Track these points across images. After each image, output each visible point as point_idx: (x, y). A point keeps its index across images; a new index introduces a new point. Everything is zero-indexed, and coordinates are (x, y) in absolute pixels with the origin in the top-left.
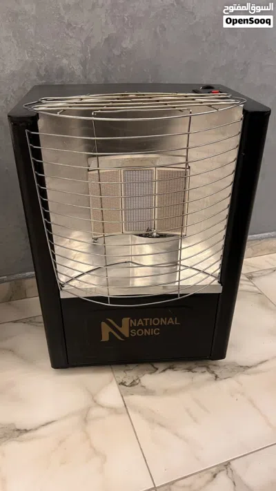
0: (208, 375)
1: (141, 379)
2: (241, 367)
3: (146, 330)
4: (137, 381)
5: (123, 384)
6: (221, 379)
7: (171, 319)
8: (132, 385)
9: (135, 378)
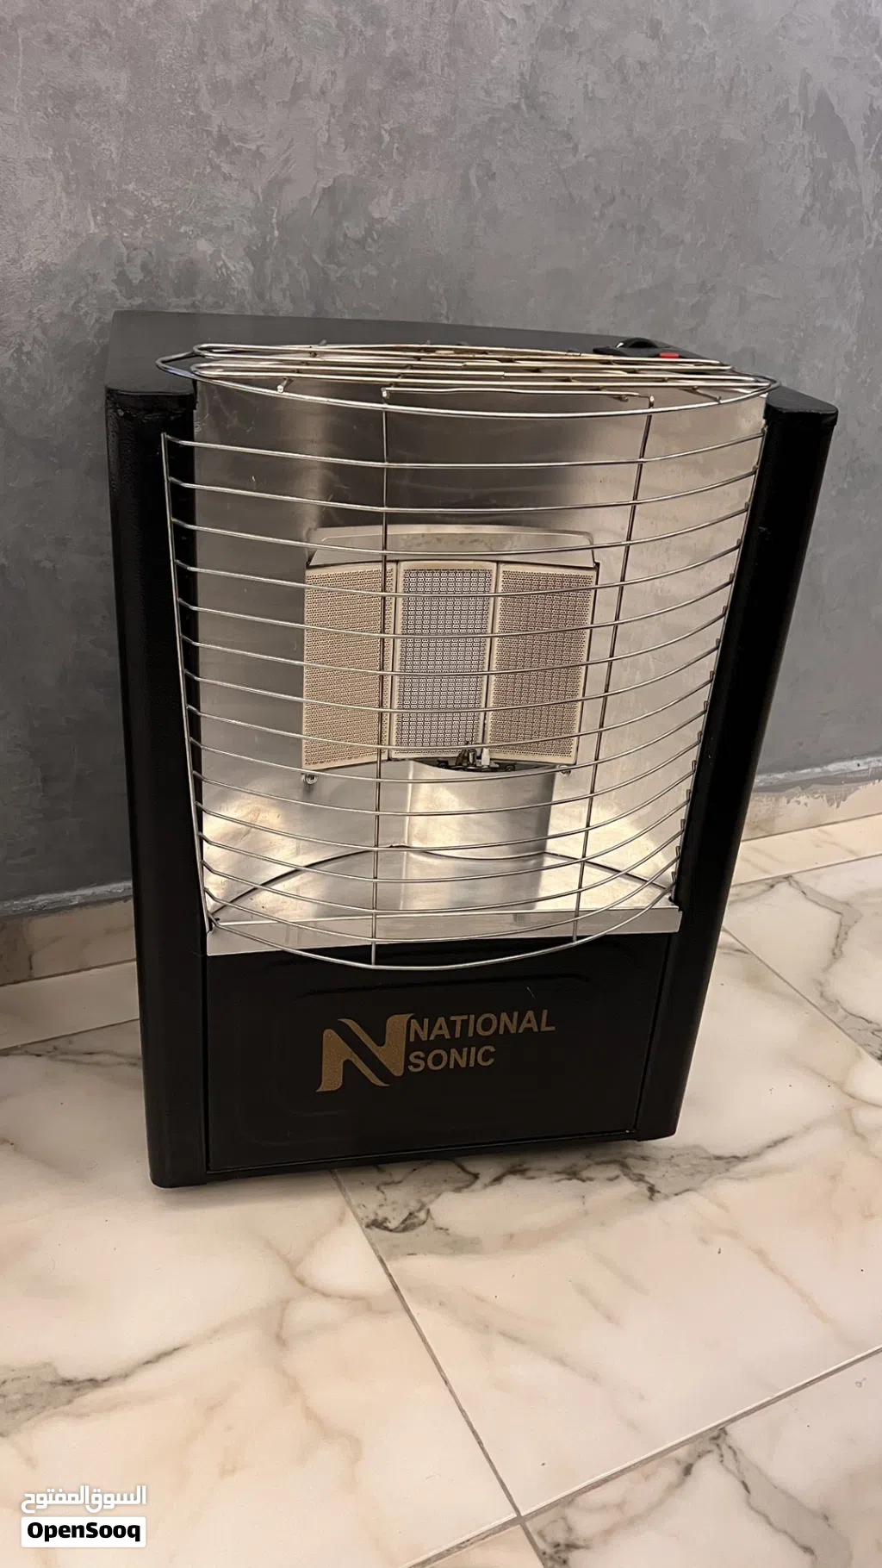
0: (626, 1187)
1: (432, 1207)
2: (719, 1158)
3: (454, 1052)
4: (422, 1215)
5: (378, 1224)
6: (667, 1197)
7: (530, 1014)
8: (407, 1225)
9: (413, 1205)
